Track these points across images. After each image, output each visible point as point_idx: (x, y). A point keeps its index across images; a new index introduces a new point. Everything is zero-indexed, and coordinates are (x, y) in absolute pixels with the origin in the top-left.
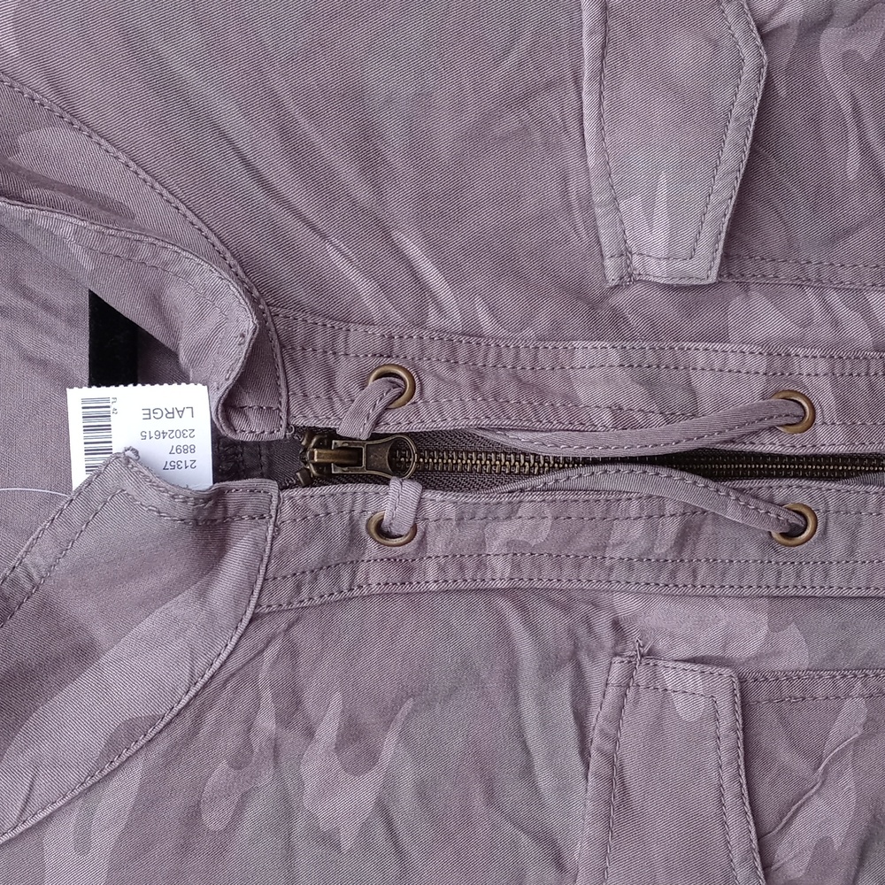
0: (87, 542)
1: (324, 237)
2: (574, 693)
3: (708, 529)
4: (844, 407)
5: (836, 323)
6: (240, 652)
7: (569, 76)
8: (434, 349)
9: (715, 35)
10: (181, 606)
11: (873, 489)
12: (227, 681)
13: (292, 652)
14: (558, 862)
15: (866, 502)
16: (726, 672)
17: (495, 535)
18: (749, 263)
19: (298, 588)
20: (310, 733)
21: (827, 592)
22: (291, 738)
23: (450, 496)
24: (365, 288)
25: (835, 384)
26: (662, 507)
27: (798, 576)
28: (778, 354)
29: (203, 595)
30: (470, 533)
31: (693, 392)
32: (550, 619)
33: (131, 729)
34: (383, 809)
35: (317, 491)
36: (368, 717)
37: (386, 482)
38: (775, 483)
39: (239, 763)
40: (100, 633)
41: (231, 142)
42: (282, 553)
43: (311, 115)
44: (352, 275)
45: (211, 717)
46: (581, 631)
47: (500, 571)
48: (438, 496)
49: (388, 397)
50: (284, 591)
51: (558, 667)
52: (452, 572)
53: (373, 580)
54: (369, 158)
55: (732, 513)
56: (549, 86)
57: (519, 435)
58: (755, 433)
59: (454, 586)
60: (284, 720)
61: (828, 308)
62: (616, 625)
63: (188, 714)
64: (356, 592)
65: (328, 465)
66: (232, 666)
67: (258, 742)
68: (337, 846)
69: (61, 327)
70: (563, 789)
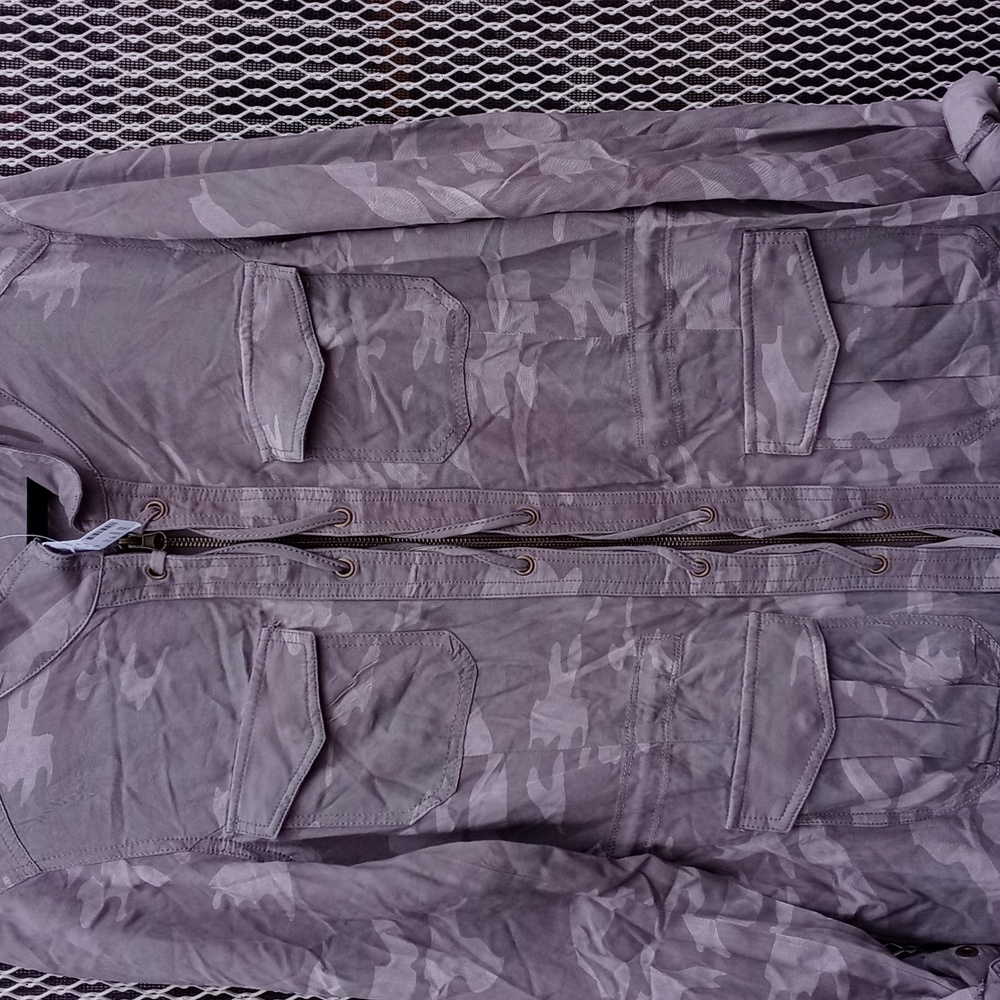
0: (22, 578)
1: (127, 445)
2: (244, 643)
3: (304, 570)
4: (367, 515)
5: (368, 477)
6: (90, 624)
7: (237, 372)
8: (177, 493)
9: (301, 353)
10: (63, 604)
11: (380, 551)
12: (84, 637)
13: (114, 625)
14: (234, 716)
15: (376, 558)
16: (310, 633)
17: (205, 574)
18: (325, 452)
19: (115, 598)
20: (122, 660)
21: (361, 598)
22: (114, 662)
23: (179, 557)
24: (145, 467)
25: (365, 504)
26: (278, 561)
27: (347, 590)
28: (339, 492)
29: (71, 599)
30: (192, 574)
31: (295, 509)
32: (231, 610)
33: (43, 657)
34: (156, 693)
35: (121, 556)
36: (149, 654)
37: (150, 552)
38: (333, 549)
39: (92, 671)
40: (30, 616)
41: (85, 407)
42: (107, 581)
43: (121, 394)
44: (139, 461)
45: (78, 652)
46: (246, 616)
47: (209, 590)
48: (174, 557)
49: (152, 515)
50: (109, 599)
51: (237, 632)
52: (187, 590)
53: (150, 594)
54: (149, 411)
55: (311, 562)
56: (228, 377)
57: (210, 531)
58: (323, 527)
59: (187, 597)
60: (110, 654)
61: (364, 470)
62: (262, 613)
63: (68, 651)
64: (143, 600)
65: (127, 545)
66: (86, 631)
67: (99, 663)
68: (135, 708)
69: (17, 486)
70: (239, 685)
